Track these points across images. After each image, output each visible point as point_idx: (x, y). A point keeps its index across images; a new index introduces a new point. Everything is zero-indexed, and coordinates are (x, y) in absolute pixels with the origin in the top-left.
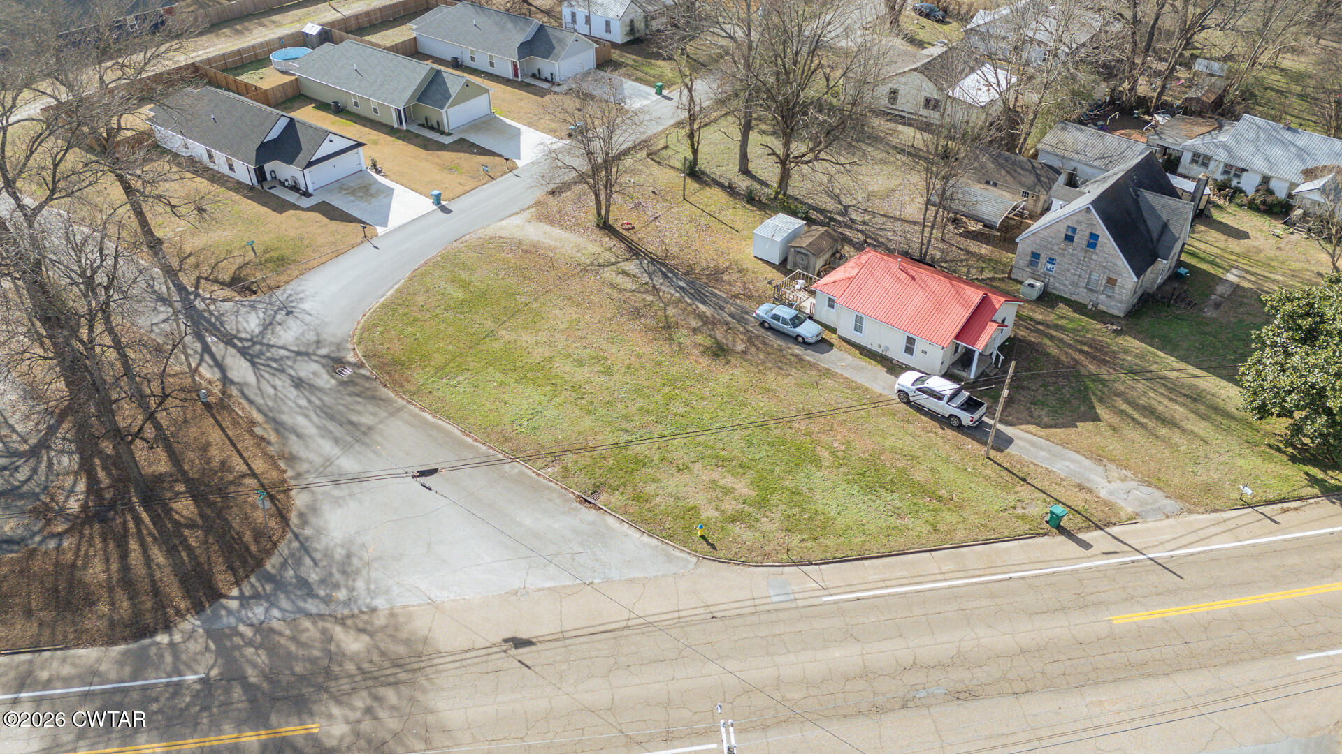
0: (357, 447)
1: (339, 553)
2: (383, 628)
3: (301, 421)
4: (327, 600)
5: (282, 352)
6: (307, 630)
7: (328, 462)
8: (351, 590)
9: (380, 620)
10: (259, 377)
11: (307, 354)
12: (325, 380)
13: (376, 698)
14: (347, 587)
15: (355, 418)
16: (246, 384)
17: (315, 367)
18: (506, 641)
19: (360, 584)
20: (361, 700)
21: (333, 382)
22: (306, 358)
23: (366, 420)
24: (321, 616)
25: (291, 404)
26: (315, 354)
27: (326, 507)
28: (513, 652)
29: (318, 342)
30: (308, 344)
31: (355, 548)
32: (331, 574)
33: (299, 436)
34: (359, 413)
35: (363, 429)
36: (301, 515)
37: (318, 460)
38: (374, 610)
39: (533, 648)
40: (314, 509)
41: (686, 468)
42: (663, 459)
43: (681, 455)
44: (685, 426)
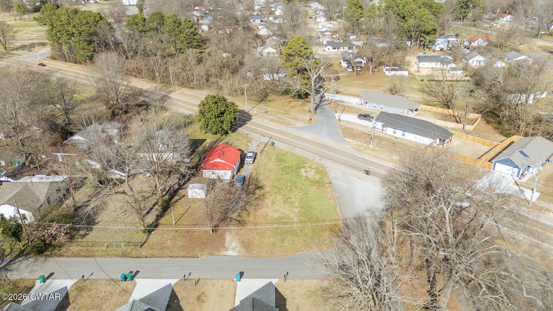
1: (385, 200)
23: (354, 221)
27: (380, 209)
31: (381, 199)
32: (389, 198)
33: (373, 227)
34: (353, 223)
36: (387, 211)
37: (373, 219)
38: (386, 189)
40: (383, 210)
41: (306, 177)
42: (307, 180)
43: (303, 179)
44: (294, 182)
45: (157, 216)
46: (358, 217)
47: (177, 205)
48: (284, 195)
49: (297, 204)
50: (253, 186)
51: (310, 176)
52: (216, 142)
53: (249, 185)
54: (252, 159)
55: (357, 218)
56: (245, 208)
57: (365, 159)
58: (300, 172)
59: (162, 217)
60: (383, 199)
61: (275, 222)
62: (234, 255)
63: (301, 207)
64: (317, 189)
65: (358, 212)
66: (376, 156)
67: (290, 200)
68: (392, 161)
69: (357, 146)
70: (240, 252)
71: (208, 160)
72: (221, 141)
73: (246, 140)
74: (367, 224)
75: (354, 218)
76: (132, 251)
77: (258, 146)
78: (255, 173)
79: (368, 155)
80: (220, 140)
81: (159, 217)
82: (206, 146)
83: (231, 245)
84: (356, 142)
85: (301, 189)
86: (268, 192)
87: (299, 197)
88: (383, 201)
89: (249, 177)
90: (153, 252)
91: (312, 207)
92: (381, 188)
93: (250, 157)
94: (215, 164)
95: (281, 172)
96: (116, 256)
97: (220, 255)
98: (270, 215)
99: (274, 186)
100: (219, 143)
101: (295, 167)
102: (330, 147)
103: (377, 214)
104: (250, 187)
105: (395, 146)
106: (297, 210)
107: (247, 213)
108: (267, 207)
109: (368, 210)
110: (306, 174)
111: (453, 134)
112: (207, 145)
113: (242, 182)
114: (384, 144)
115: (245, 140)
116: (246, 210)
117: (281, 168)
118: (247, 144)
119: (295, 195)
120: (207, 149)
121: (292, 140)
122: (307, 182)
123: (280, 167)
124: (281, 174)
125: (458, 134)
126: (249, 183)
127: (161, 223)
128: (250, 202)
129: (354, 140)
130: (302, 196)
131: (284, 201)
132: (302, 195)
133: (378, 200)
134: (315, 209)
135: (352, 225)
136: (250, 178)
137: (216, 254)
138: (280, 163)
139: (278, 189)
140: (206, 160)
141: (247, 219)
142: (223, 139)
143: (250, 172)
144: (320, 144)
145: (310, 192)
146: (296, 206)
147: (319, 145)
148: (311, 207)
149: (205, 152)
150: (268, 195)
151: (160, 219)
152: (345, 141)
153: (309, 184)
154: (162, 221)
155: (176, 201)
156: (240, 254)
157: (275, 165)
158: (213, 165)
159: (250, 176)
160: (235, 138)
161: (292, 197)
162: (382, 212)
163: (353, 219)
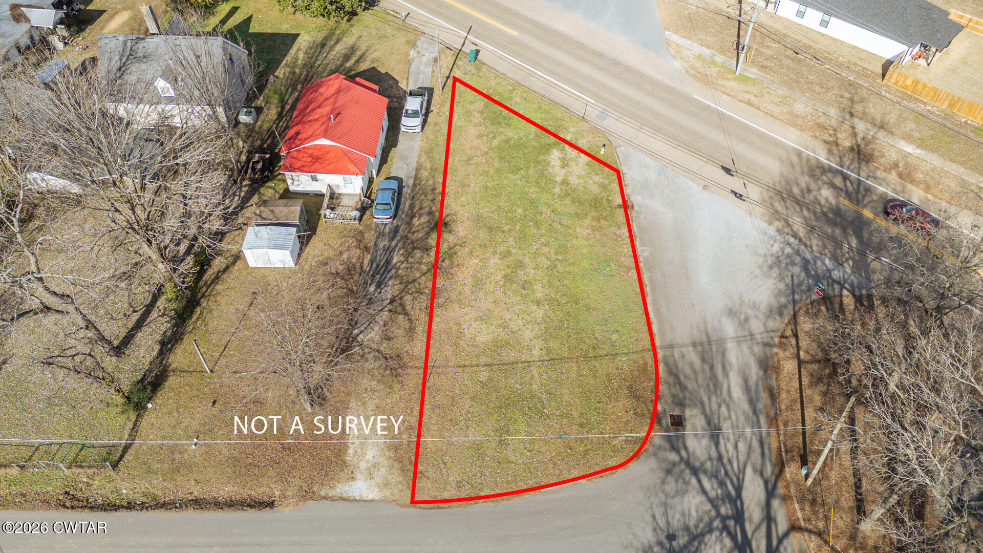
0: (714, 337)
1: (775, 272)
2: (779, 220)
3: (737, 393)
4: (798, 253)
5: (707, 485)
6: (817, 245)
7: (739, 340)
8: (782, 250)
9: (778, 224)
10: (743, 470)
11: (688, 464)
12: (694, 420)
13: (803, 194)
14: (783, 252)
15: (697, 363)
16: (755, 470)
17: (691, 443)
18: (732, 175)
19: (776, 248)
20: (810, 198)
21: (688, 413)
22: (692, 460)
23: (693, 356)
24: (806, 245)
25: (733, 417)
26: (682, 458)
27: (763, 307)
28: (733, 169)
29: (669, 472)
30: (679, 477)
31: (765, 269)
32: (787, 264)
33: (746, 381)
34: (691, 364)
35: (699, 348)
36: (781, 314)
37: (745, 347)
38: (778, 230)
39: (724, 165)
40: (770, 313)
41: (565, 182)
42: (568, 194)
43: (557, 190)
44: (532, 201)
45: (163, 343)
46: (704, 338)
47: (219, 294)
48: (506, 255)
49: (539, 291)
50: (423, 220)
51: (573, 180)
52: (323, 45)
53: (412, 218)
54: (418, 121)
55: (701, 344)
56: (403, 306)
57: (721, 115)
58: (549, 163)
59: (177, 341)
60: (771, 267)
61: (484, 360)
62: (370, 497)
63: (551, 301)
64: (594, 229)
65: (705, 321)
66: (749, 103)
67: (522, 273)
68: (793, 121)
69: (698, 64)
70: (386, 485)
71: (298, 133)
72: (338, 41)
73: (403, 40)
74: (728, 368)
75: (694, 345)
76: (91, 482)
77: (435, 60)
78: (428, 165)
79: (728, 99)
80: (334, 38)
81: (168, 344)
82: (297, 59)
83: (364, 454)
84: (698, 49)
85: (551, 229)
86: (463, 244)
87: (546, 263)
88: (770, 276)
89: (411, 182)
90: (150, 483)
91: (582, 303)
92: (764, 225)
93: (415, 114)
94: (316, 153)
95: (497, 165)
96: (46, 503)
97: (332, 499)
98: (468, 333)
99: (478, 220)
100: (332, 48)
101: (534, 143)
102: (629, 69)
103: (756, 326)
104: (416, 221)
105: (800, 61)
106: (539, 313)
107: (407, 324)
108: (459, 302)
109: (731, 313)
110: (563, 171)
111: (963, 27)
112: (301, 55)
113: (393, 208)
114: (769, 52)
115: (401, 38)
116: (406, 314)
117: (498, 147)
118: (408, 54)
119: (537, 254)
120: (301, 74)
121: (527, 39)
122: (567, 201)
123: (495, 142)
124: (498, 170)
125: (970, 20)
126: (412, 206)
127: (174, 366)
128: (414, 281)
129: (689, 38)
130: (554, 257)
131: (506, 276)
132: (552, 252)
133: (758, 272)
134: (588, 308)
135: (688, 370)
136: (415, 185)
137: (323, 493)
138: (493, 128)
139: (491, 229)
140: (291, 132)
141: (408, 346)
142: (344, 33)
143: (414, 165)
144: (600, 55)
145: (574, 242)
146: (539, 295)
147: (598, 58)
148: (577, 303)
149: (293, 82)
150: (462, 253)
151: (170, 350)
152: (668, 43)
153: (572, 209)
154: (177, 358)
155: (217, 278)
156: (387, 493)
157: (480, 136)
158: (311, 156)
159: (416, 178)
160: (374, 32)
161: (527, 260)
162: (768, 317)
163: (691, 348)
